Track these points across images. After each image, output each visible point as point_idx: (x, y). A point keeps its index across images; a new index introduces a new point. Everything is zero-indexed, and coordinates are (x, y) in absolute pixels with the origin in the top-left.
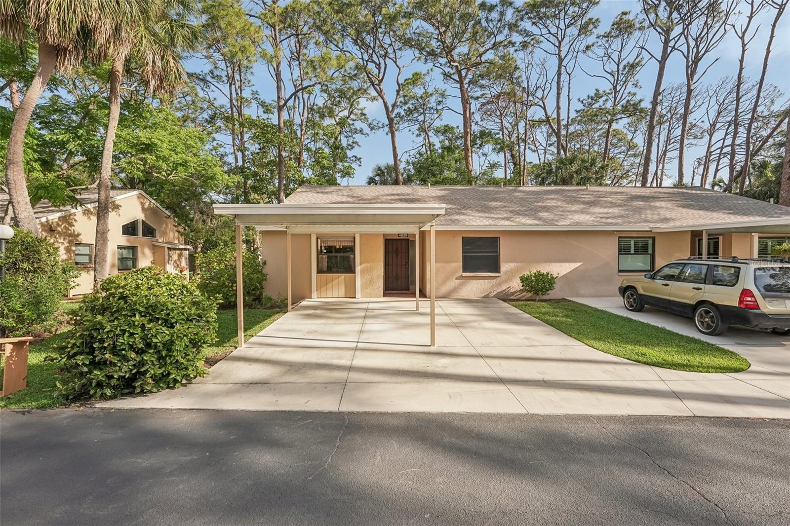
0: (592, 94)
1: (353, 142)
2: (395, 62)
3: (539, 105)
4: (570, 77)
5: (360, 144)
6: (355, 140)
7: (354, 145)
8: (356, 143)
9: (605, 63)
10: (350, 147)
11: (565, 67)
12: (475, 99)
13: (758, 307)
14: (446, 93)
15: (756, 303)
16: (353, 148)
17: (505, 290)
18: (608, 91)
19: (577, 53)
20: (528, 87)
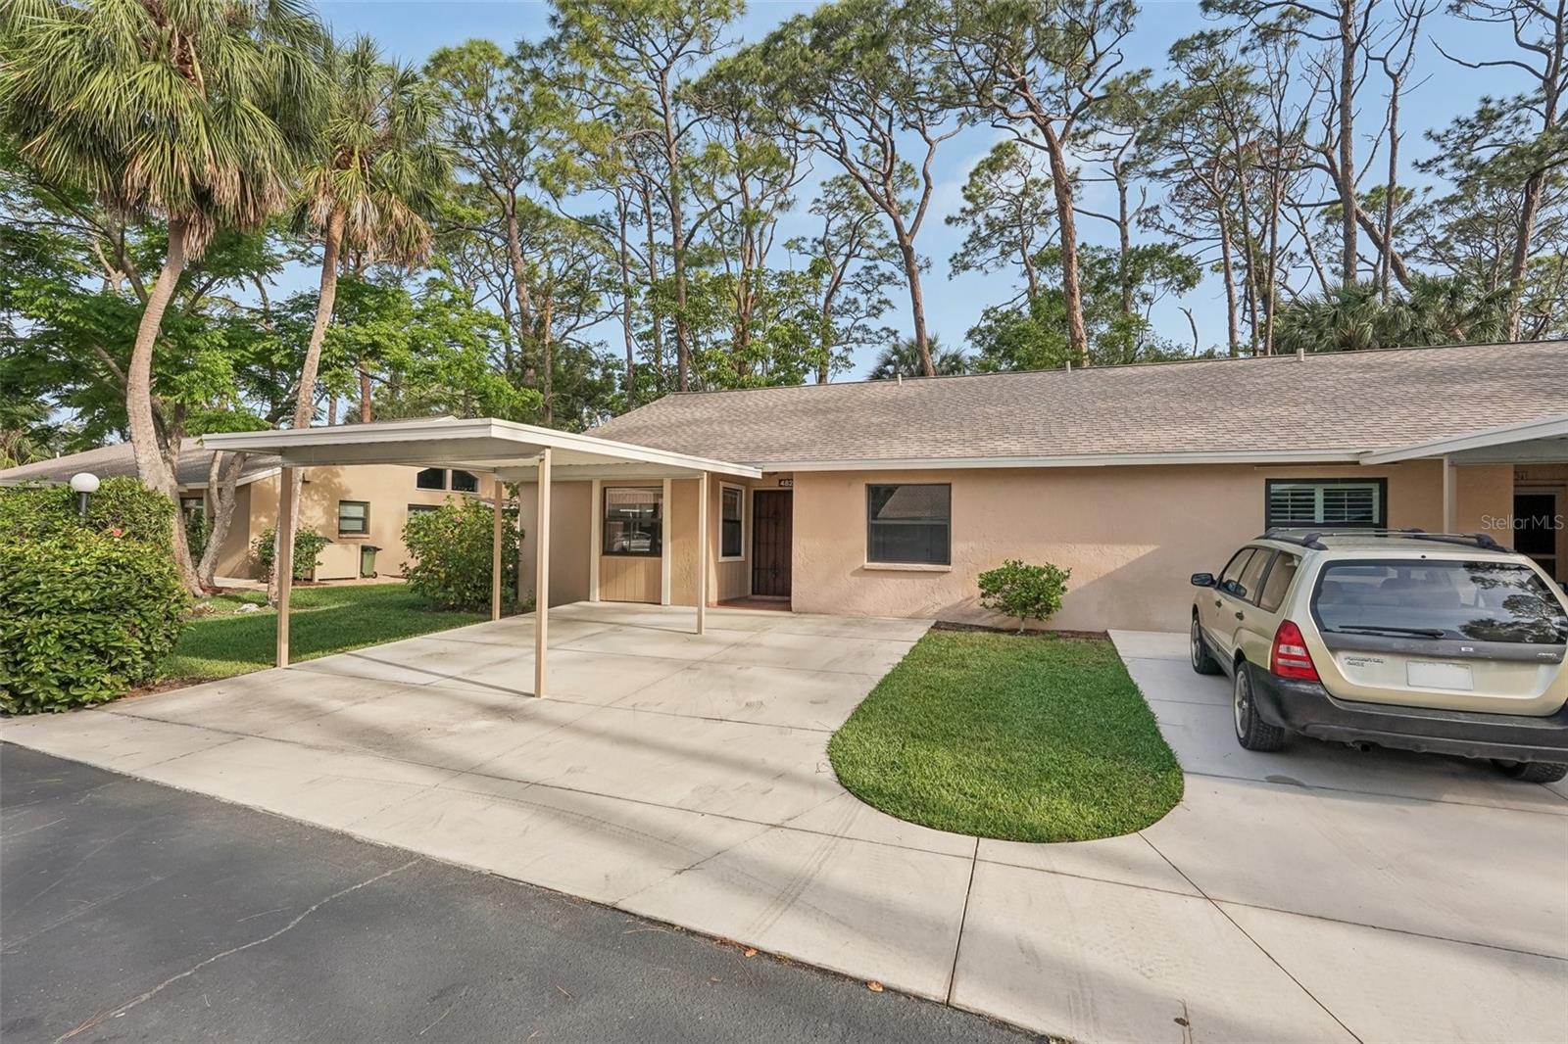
0: (1472, 116)
1: (880, 302)
2: (923, 133)
3: (1318, 166)
4: (1395, 82)
5: (893, 304)
6: (883, 298)
7: (883, 306)
8: (886, 302)
9: (1520, 23)
10: (875, 311)
11: (1384, 60)
12: (1161, 176)
13: (1312, 676)
14: (1080, 176)
15: (1305, 664)
16: (880, 311)
17: (960, 604)
18: (1532, 96)
19: (1418, 18)
20: (1279, 128)
